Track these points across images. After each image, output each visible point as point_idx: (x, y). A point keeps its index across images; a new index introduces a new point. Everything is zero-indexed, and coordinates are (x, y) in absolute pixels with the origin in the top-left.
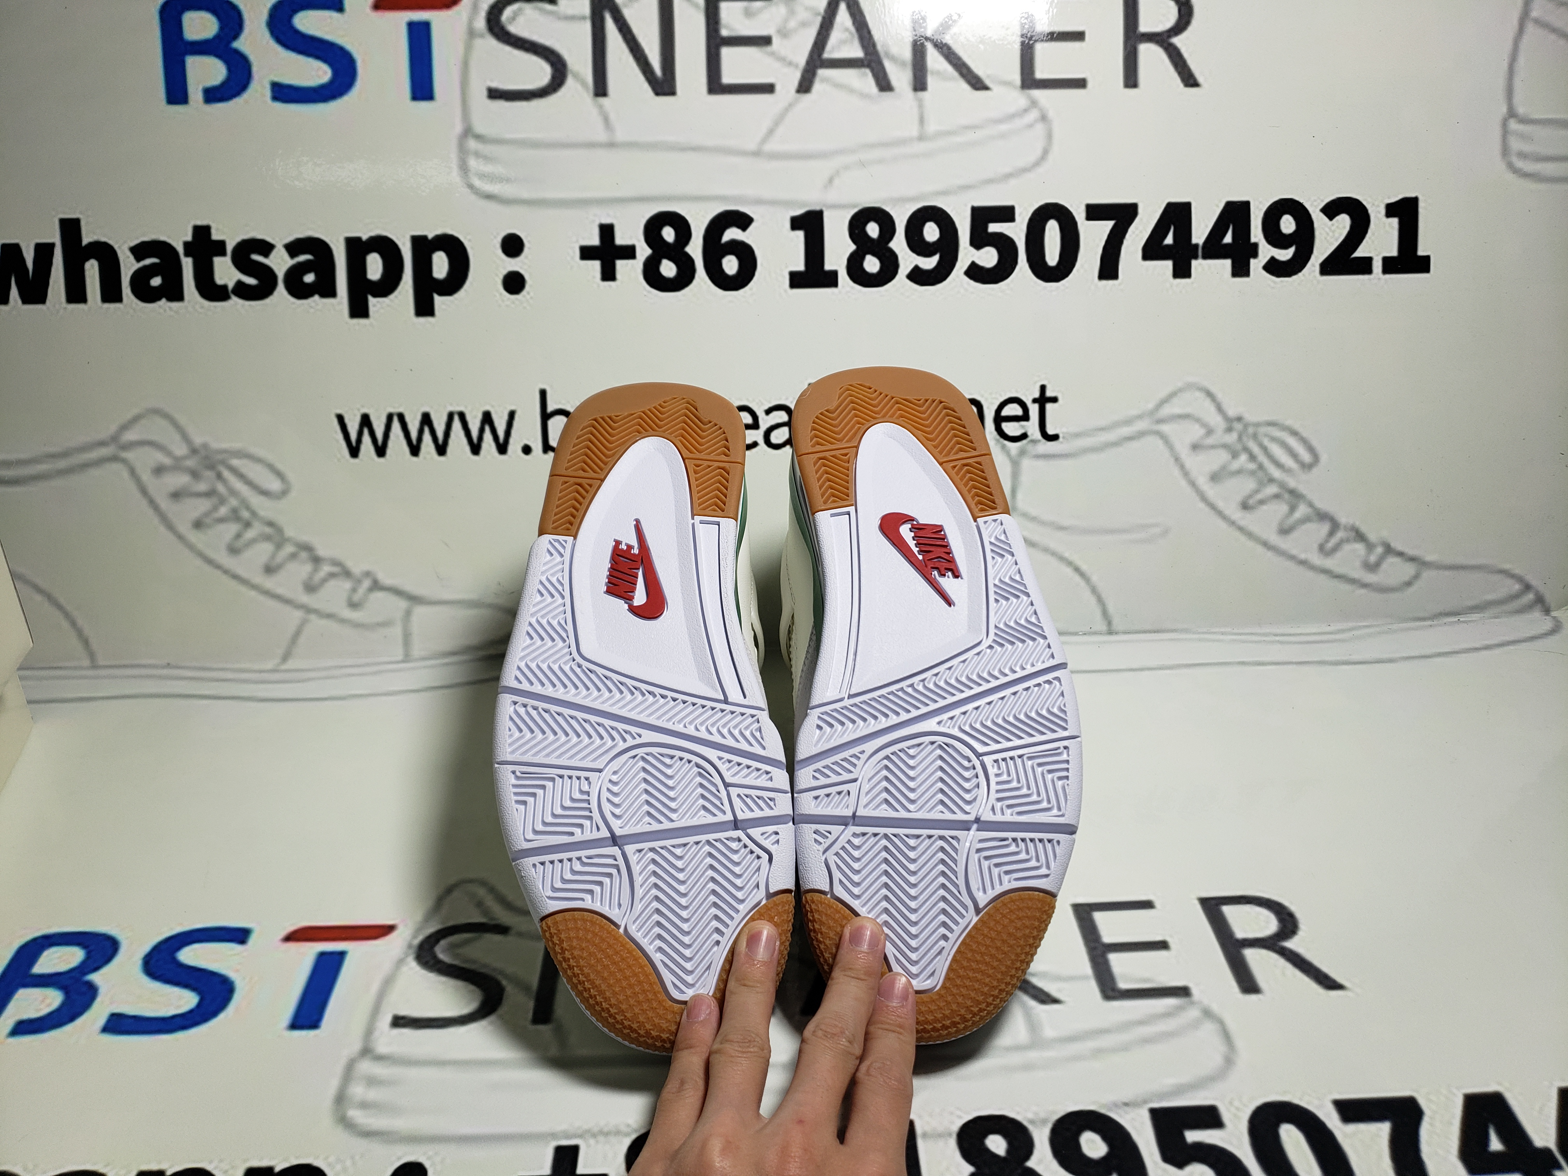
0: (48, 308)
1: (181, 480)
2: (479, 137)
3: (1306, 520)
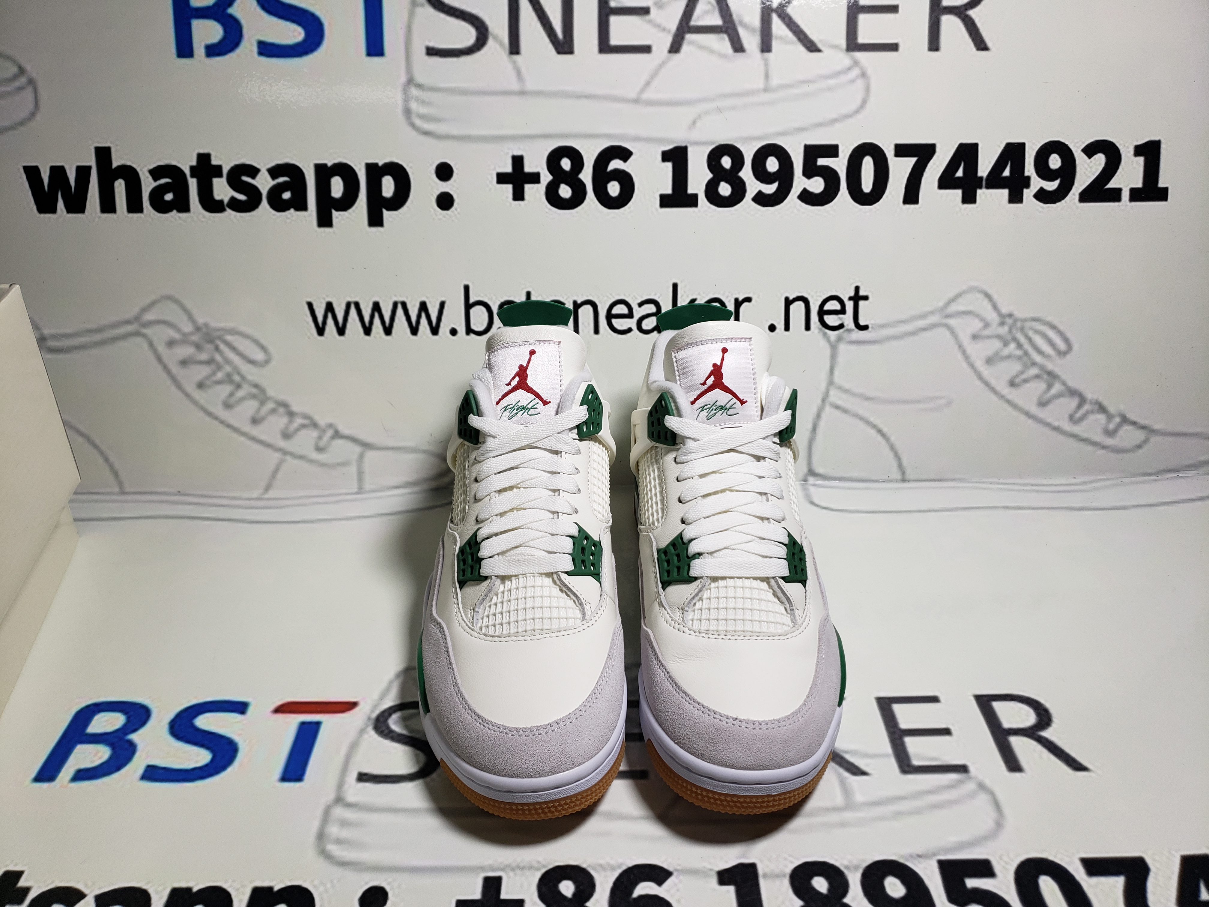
0: (87, 217)
1: (187, 351)
2: (419, 86)
3: (1060, 395)
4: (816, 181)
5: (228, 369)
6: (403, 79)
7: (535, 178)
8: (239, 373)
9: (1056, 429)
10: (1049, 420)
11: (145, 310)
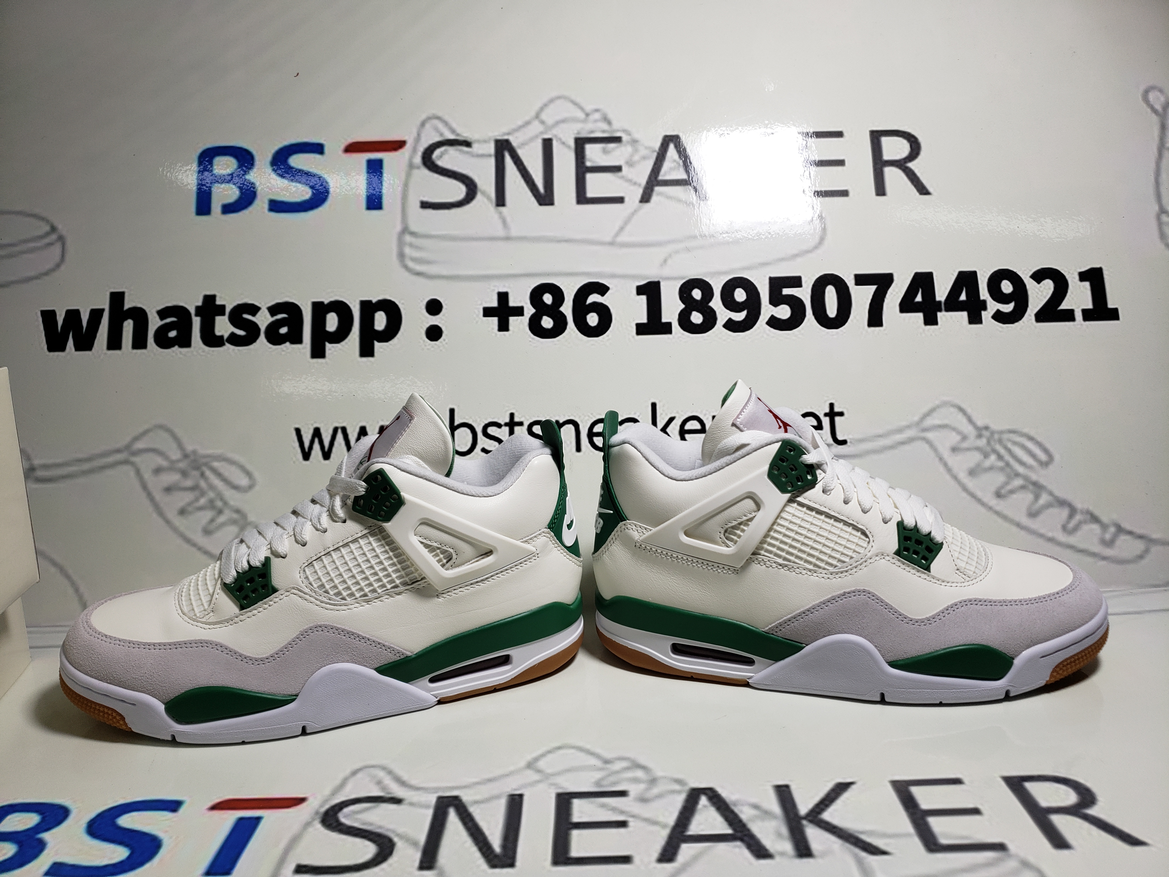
0: (93, 354)
1: (173, 478)
2: (413, 234)
3: (1048, 506)
4: (783, 309)
5: (211, 495)
6: (399, 228)
7: (519, 311)
8: (222, 499)
9: (1051, 540)
10: (1042, 531)
11: (136, 439)
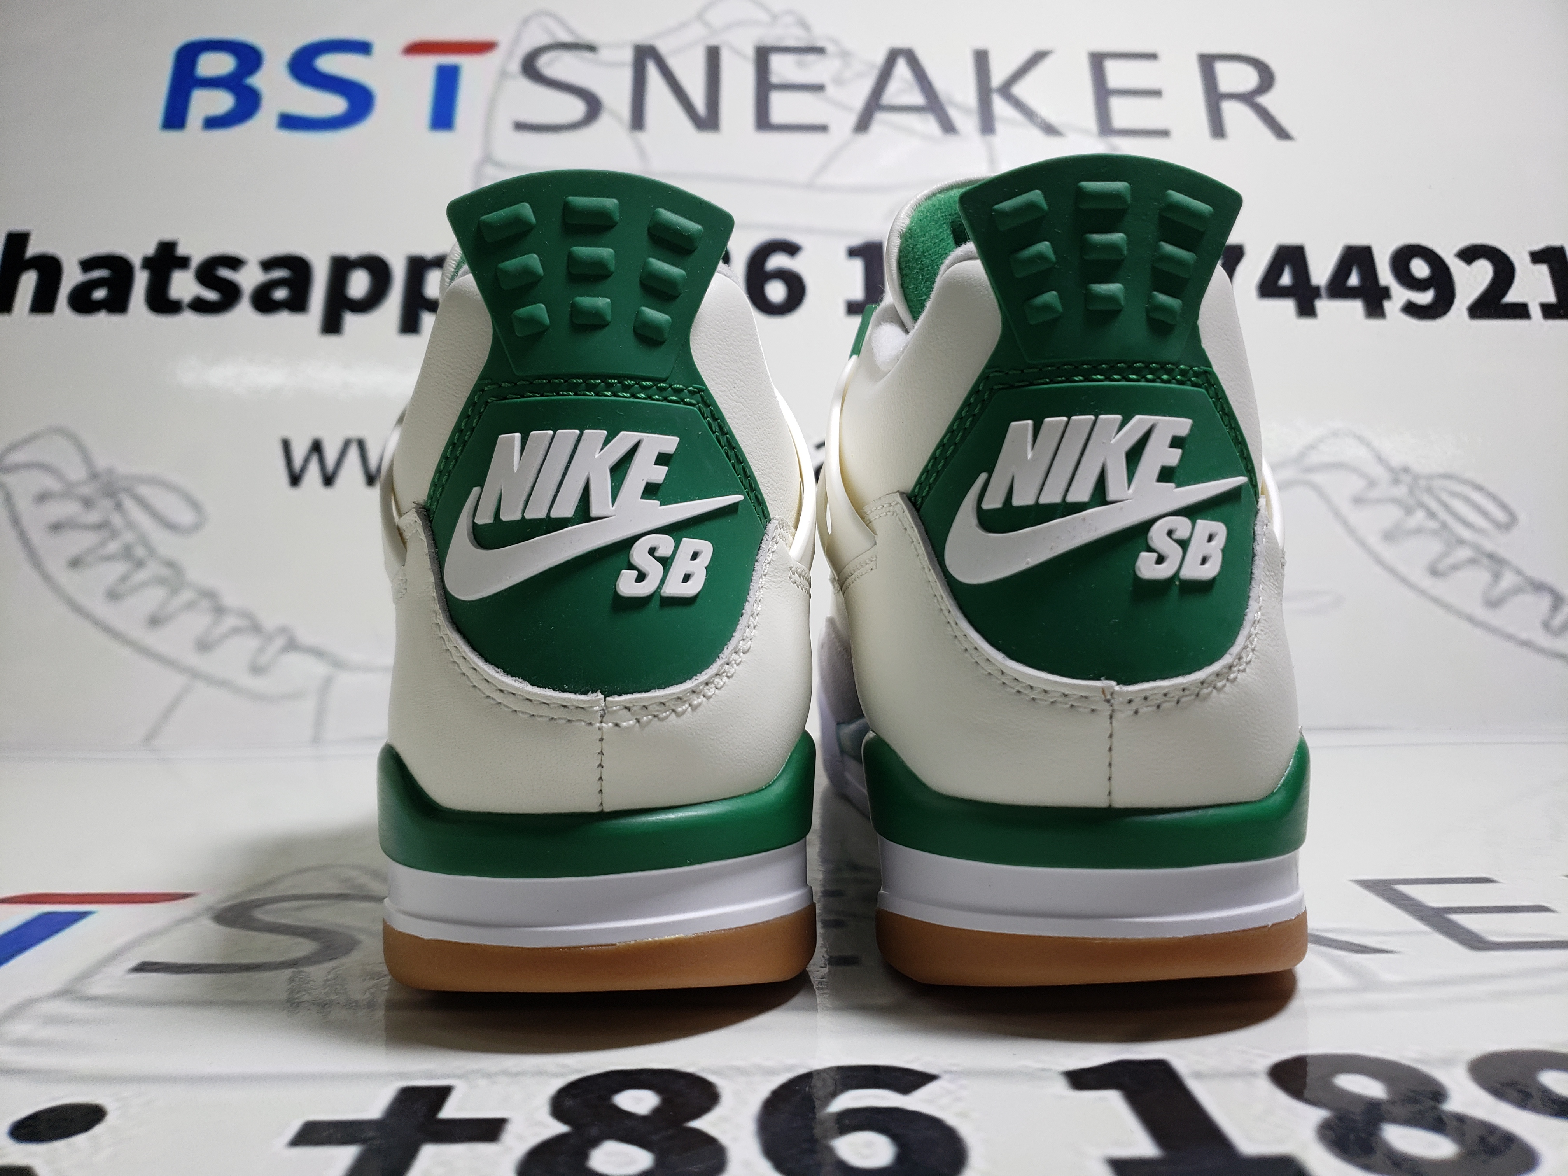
1: (68, 509)
2: (500, 165)
3: (1517, 590)
5: (129, 537)
6: (477, 155)
8: (145, 545)
9: (1526, 644)
10: (1511, 630)
11: (14, 447)
